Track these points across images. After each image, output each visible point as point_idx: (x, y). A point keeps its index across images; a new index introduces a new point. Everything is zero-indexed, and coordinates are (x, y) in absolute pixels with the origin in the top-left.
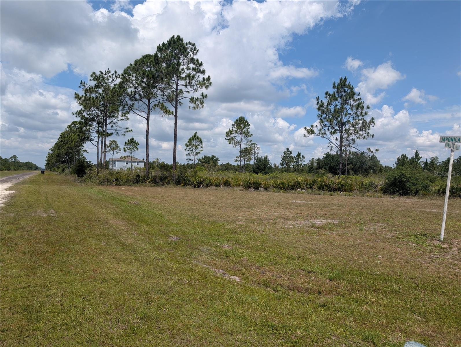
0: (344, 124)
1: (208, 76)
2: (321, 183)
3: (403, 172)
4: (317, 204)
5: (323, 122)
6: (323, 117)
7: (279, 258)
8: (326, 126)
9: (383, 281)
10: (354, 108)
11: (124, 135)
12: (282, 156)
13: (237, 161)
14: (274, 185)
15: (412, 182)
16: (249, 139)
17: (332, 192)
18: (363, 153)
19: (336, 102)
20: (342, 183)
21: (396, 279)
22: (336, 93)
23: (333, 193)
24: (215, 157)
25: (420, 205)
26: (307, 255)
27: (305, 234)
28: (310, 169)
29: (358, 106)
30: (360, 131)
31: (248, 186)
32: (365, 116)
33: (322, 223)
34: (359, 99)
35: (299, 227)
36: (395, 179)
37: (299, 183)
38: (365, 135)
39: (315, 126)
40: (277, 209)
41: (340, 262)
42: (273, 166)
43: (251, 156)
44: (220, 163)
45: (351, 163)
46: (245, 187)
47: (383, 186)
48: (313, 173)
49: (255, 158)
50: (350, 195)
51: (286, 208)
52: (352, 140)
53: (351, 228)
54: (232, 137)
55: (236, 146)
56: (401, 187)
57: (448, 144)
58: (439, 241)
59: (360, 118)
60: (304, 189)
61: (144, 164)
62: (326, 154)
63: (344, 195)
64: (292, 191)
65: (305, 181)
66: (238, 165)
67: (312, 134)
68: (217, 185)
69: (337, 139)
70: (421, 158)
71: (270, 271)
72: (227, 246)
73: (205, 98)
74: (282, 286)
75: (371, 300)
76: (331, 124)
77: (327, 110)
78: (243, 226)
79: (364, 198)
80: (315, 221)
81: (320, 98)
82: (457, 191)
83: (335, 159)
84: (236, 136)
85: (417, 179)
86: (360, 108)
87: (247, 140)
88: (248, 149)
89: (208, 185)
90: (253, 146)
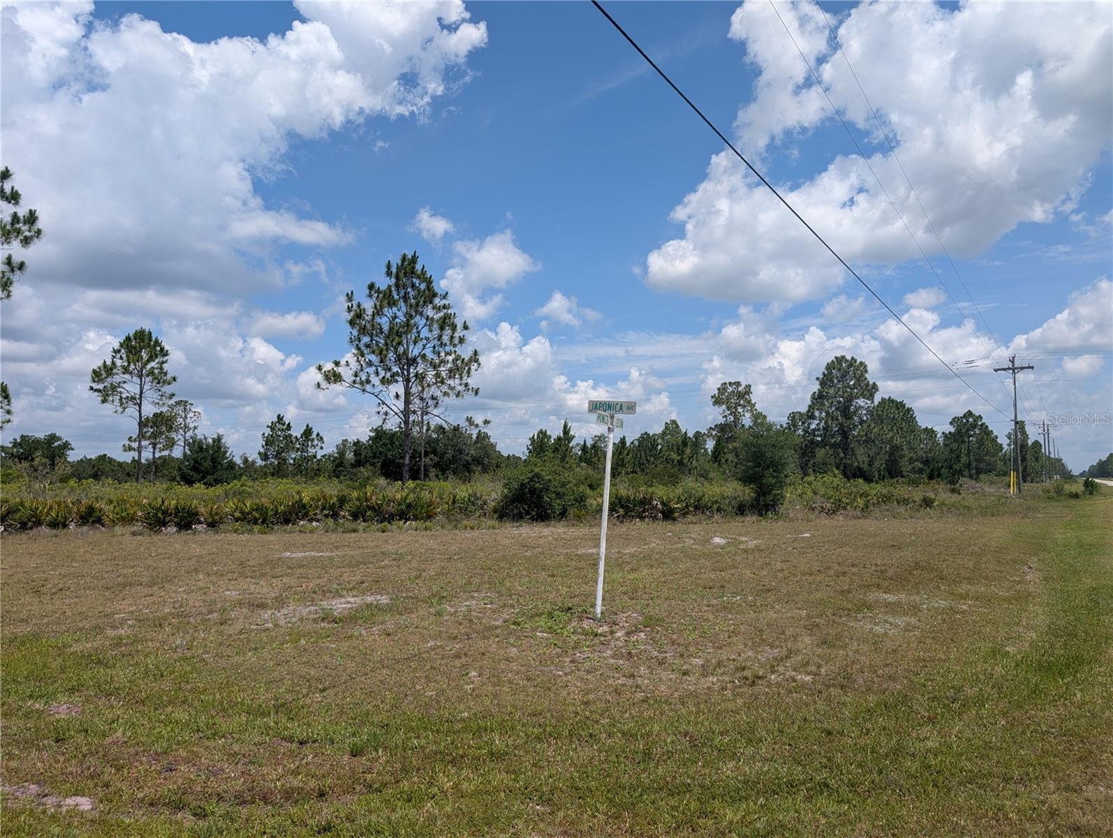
0: (413, 361)
1: (31, 211)
2: (358, 503)
3: (537, 470)
4: (344, 556)
5: (362, 355)
6: (362, 342)
7: (224, 717)
8: (370, 364)
9: (474, 734)
10: (436, 326)
12: (264, 434)
13: (130, 449)
14: (237, 514)
15: (555, 492)
16: (167, 389)
17: (386, 523)
18: (456, 429)
19: (395, 309)
20: (408, 501)
21: (501, 725)
22: (393, 289)
23: (388, 526)
24: (60, 439)
25: (569, 541)
26: (300, 696)
27: (302, 642)
28: (337, 466)
29: (444, 322)
30: (450, 378)
31: (157, 520)
32: (459, 346)
33: (349, 606)
34: (445, 307)
35: (289, 625)
36: (522, 485)
37: (304, 506)
38: (460, 388)
39: (343, 362)
40: (236, 580)
41: (382, 702)
42: (238, 461)
43: (173, 435)
44: (73, 456)
45: (434, 452)
46: (150, 524)
47: (498, 503)
48: (345, 476)
49: (185, 440)
50: (426, 529)
51: (263, 575)
52: (433, 398)
53: (417, 610)
54: (112, 384)
55: (125, 408)
56: (534, 503)
57: (601, 417)
58: (594, 620)
59: (447, 349)
60: (318, 521)
62: (376, 430)
63: (412, 529)
64: (286, 527)
65: (318, 500)
66: (134, 460)
67: (335, 382)
68: (58, 524)
69: (397, 396)
70: (574, 437)
71: (191, 760)
72: (65, 707)
73: (18, 272)
74: (220, 798)
75: (443, 788)
76: (381, 361)
77: (373, 326)
78: (124, 641)
79: (457, 532)
80: (334, 603)
81: (354, 297)
82: (635, 505)
83: (397, 443)
84: (125, 382)
85: (563, 485)
86: (447, 328)
87: (160, 393)
88: (164, 417)
89: (24, 523)
90: (181, 408)
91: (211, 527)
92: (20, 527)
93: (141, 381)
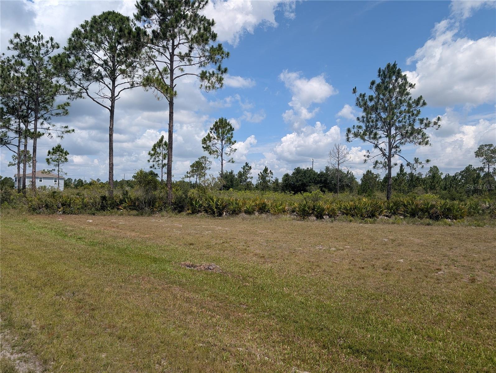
11: (62, 137)
61: (63, 181)
62: (297, 169)
84: (216, 144)
87: (230, 149)
88: (200, 163)
89: (235, 211)
90: (204, 160)
91: (331, 217)
92: (232, 213)
93: (222, 143)
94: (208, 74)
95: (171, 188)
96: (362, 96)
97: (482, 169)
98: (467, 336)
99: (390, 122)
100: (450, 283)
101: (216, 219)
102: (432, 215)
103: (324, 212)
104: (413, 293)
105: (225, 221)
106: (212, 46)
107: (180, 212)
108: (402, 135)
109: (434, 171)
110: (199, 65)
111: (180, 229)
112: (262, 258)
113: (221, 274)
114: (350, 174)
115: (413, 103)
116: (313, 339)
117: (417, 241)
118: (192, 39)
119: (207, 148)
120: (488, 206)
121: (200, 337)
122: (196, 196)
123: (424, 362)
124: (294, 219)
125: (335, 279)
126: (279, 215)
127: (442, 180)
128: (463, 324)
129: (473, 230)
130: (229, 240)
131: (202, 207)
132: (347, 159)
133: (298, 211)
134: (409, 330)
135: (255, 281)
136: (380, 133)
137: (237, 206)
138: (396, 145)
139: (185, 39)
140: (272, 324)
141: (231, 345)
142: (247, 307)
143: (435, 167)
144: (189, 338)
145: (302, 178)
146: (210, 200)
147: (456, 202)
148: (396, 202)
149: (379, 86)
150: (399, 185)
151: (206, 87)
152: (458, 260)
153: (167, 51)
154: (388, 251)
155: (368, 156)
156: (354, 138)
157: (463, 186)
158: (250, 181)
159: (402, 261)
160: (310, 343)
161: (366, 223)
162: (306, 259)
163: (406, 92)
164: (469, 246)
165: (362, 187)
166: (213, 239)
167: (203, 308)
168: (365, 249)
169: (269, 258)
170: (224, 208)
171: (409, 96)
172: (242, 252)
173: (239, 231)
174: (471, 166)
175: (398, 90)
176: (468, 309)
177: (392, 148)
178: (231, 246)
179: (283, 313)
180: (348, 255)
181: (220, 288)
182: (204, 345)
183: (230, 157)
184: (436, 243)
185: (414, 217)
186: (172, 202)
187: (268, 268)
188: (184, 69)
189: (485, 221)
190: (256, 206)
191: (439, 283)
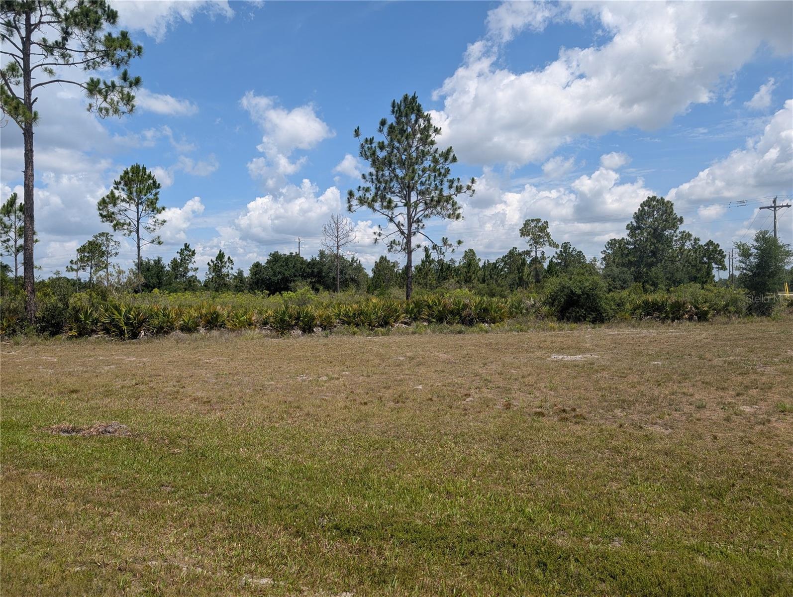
2: (439, 308)
31: (287, 324)
60: (406, 323)
62: (274, 255)
73: (134, 88)
84: (126, 210)
87: (154, 220)
88: (97, 245)
89: (162, 328)
90: (104, 238)
91: (325, 329)
92: (157, 332)
93: (138, 209)
94: (102, 86)
95: (33, 291)
96: (369, 142)
97: (528, 253)
98: (496, 483)
99: (409, 184)
100: (479, 412)
101: (126, 343)
102: (465, 318)
103: (315, 322)
104: (432, 433)
105: (143, 347)
106: (110, 34)
107: (53, 334)
108: (426, 203)
109: (470, 255)
110: (83, 66)
111: (52, 365)
112: (206, 404)
113: (129, 440)
114: (356, 262)
115: (441, 156)
116: (280, 525)
117: (443, 356)
118: (67, 18)
119: (109, 217)
120: (533, 302)
121: (76, 555)
122: (86, 304)
123: (439, 530)
124: (266, 336)
125: (323, 424)
126: (241, 331)
127: (480, 269)
128: (492, 468)
129: (514, 337)
130: (147, 379)
131: (99, 324)
132: (350, 239)
133: (273, 322)
134: (422, 487)
135: (191, 444)
136: (396, 199)
137: (166, 319)
138: (418, 218)
139: (52, 15)
140: (214, 511)
141: (135, 559)
142: (173, 489)
143: (471, 250)
144: (53, 561)
145: (282, 270)
146: (114, 310)
147: (495, 299)
148: (418, 302)
149: (391, 127)
150: (425, 278)
151: (101, 110)
152: (492, 380)
153: (15, 32)
154: (403, 375)
155: (380, 235)
156: (359, 206)
157: (506, 277)
158: (193, 276)
159: (421, 388)
160: (275, 533)
161: (376, 335)
162: (281, 398)
163: (430, 140)
164: (508, 359)
165: (374, 282)
166: (117, 380)
167: (88, 502)
168: (371, 375)
169: (217, 402)
170: (141, 323)
171: (435, 147)
172: (170, 397)
173: (169, 362)
174: (516, 248)
175: (419, 136)
176: (499, 445)
177: (413, 222)
178: (151, 388)
179: (235, 490)
180: (345, 385)
181: (126, 463)
182: (84, 568)
183: (155, 235)
184: (467, 358)
185: (442, 323)
186: (36, 318)
187: (215, 420)
188: (54, 71)
189: (529, 323)
190: (201, 318)
191: (466, 415)
